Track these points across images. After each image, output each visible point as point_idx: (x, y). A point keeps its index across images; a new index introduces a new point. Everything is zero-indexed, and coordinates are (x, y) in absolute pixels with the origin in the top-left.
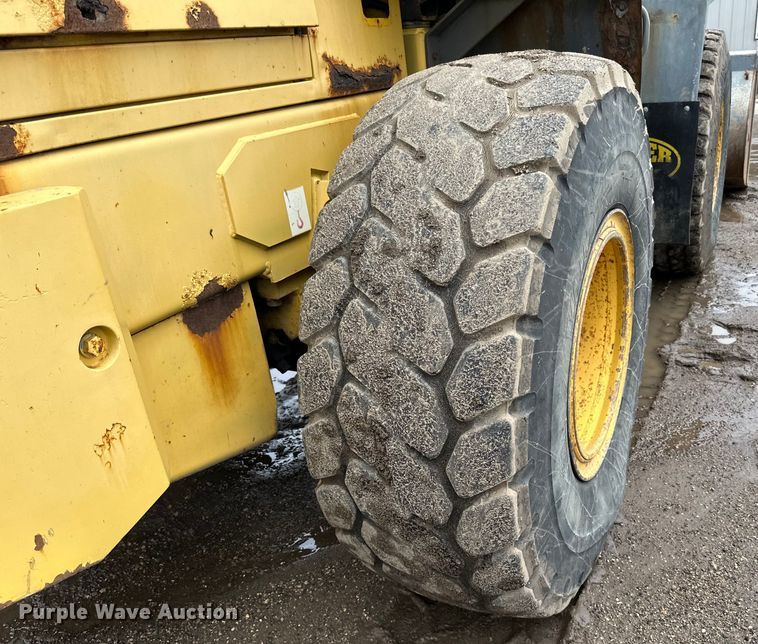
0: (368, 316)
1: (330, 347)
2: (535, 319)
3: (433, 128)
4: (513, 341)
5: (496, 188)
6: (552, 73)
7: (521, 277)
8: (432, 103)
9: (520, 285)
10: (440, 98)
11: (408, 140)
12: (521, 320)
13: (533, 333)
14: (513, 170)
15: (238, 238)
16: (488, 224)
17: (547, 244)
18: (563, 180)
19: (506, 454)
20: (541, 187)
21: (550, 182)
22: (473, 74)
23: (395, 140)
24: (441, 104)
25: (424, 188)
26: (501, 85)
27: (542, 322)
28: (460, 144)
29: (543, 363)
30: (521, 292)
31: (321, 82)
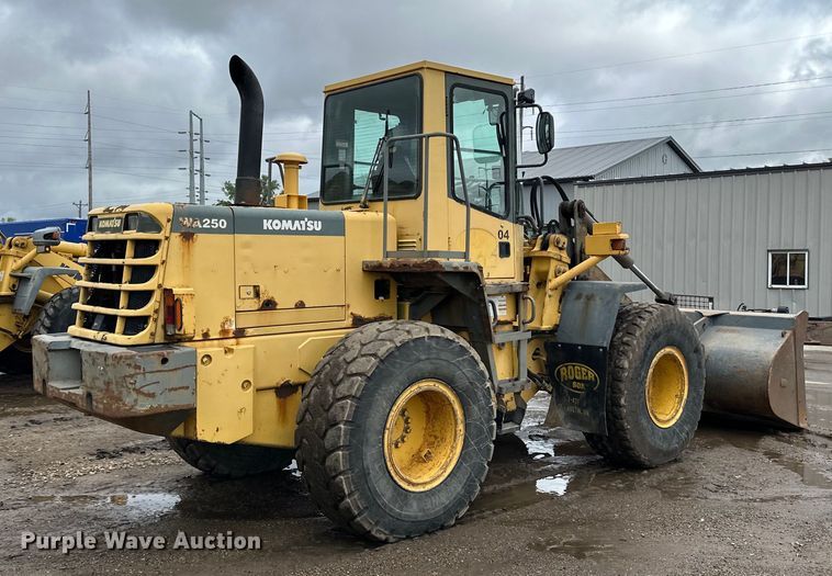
2: (358, 398)
5: (358, 359)
7: (355, 385)
8: (359, 334)
11: (345, 344)
12: (353, 397)
13: (357, 402)
14: (365, 355)
16: (352, 369)
17: (368, 378)
25: (342, 358)
26: (379, 331)
29: (361, 414)
30: (354, 389)
31: (349, 322)
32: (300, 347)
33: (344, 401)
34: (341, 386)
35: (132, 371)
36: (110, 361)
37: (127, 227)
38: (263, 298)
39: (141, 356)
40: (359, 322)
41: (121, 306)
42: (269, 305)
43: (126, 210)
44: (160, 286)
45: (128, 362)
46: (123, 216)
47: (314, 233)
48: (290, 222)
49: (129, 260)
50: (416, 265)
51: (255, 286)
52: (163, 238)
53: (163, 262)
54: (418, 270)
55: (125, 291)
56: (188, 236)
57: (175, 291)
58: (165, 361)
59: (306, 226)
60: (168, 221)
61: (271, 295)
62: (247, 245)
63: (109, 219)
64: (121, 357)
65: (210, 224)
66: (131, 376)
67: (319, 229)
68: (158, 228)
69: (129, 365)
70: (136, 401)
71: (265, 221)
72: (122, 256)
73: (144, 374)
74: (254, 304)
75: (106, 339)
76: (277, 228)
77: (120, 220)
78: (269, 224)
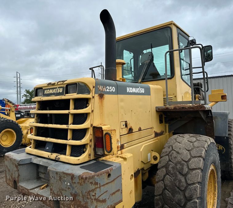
0: (170, 178)
1: (162, 183)
2: (201, 183)
3: (180, 148)
4: (197, 186)
5: (193, 160)
6: (199, 140)
7: (198, 175)
8: (179, 144)
9: (198, 176)
10: (180, 143)
11: (175, 150)
12: (199, 183)
13: (200, 185)
14: (195, 157)
15: (142, 161)
16: (192, 165)
17: (202, 170)
18: (204, 159)
19: (196, 207)
20: (201, 160)
21: (202, 160)
22: (185, 139)
23: (173, 150)
24: (180, 144)
25: (179, 158)
26: (191, 142)
28: (185, 152)
29: (202, 191)
30: (198, 178)
31: (153, 135)
32: (141, 150)
33: (195, 185)
34: (189, 176)
35: (93, 187)
36: (77, 180)
37: (67, 93)
38: (129, 127)
39: (98, 176)
40: (157, 135)
41: (68, 138)
42: (130, 131)
43: (65, 83)
44: (92, 125)
45: (91, 181)
46: (65, 86)
47: (142, 94)
48: (135, 88)
49: (72, 111)
50: (190, 107)
51: (125, 121)
52: (91, 97)
53: (93, 111)
54: (191, 110)
55: (71, 129)
56: (101, 96)
57: (104, 128)
58: (109, 175)
60: (94, 87)
61: (131, 126)
62: (122, 100)
63: (53, 89)
64: (86, 178)
65: (109, 90)
66: (93, 190)
67: (143, 92)
68: (89, 92)
69: (91, 183)
70: (96, 207)
71: (127, 88)
72: (69, 109)
73: (100, 187)
74: (125, 131)
75: (59, 159)
76: (131, 92)
77: (62, 89)
78: (129, 90)
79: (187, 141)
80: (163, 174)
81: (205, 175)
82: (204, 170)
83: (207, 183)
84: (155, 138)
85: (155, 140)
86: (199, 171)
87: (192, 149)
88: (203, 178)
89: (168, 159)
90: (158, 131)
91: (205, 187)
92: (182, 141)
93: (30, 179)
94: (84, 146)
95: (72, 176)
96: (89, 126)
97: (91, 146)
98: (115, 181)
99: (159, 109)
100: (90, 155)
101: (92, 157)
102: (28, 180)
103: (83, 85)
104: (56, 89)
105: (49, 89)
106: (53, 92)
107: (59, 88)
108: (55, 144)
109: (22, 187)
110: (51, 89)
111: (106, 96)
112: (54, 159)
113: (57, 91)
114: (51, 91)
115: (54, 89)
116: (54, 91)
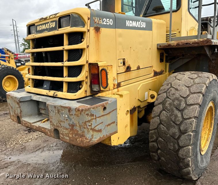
0: (166, 114)
1: (158, 119)
2: (197, 118)
3: (179, 85)
4: (194, 120)
5: (191, 96)
6: (201, 77)
7: (196, 110)
8: (178, 81)
9: (195, 111)
10: (180, 80)
11: (174, 87)
12: (195, 117)
13: (197, 120)
14: (194, 93)
15: (139, 100)
16: (190, 101)
17: (200, 106)
18: (203, 95)
19: (190, 140)
20: (200, 96)
21: (201, 96)
22: (186, 76)
23: (171, 87)
24: (180, 81)
25: (178, 95)
26: (191, 79)
27: (198, 118)
28: (184, 88)
29: (198, 125)
30: (196, 113)
31: (153, 74)
32: (138, 89)
33: (191, 120)
34: (186, 111)
35: (89, 118)
37: (60, 27)
38: (127, 65)
39: (94, 108)
40: (156, 74)
41: (64, 76)
42: (128, 69)
43: (57, 15)
44: (87, 62)
45: (87, 112)
46: (57, 19)
48: (135, 22)
49: (66, 46)
50: (195, 43)
51: (123, 59)
52: (86, 31)
53: (88, 47)
54: (196, 45)
55: (66, 67)
56: (97, 30)
57: (100, 64)
58: (105, 108)
59: (141, 25)
60: (89, 19)
61: (129, 64)
62: (120, 35)
63: (45, 24)
64: (82, 110)
65: (106, 22)
66: (89, 121)
67: (144, 27)
68: (83, 25)
69: (88, 114)
70: (92, 136)
71: (127, 21)
72: (63, 45)
73: (96, 118)
74: (123, 69)
75: (57, 95)
76: (131, 26)
77: (55, 22)
78: (128, 23)
79: (187, 78)
80: (159, 110)
81: (203, 111)
82: (202, 106)
83: (204, 118)
84: (154, 78)
85: (154, 79)
86: (197, 106)
87: (192, 85)
88: (201, 113)
89: (166, 96)
90: (158, 70)
91: (201, 121)
92: (181, 79)
93: (31, 115)
94: (80, 83)
95: (70, 109)
96: (85, 63)
97: (87, 83)
98: (111, 114)
99: (160, 46)
100: (86, 91)
101: (88, 94)
102: (30, 116)
103: (77, 16)
104: (49, 24)
105: (42, 25)
106: (46, 28)
107: (51, 22)
108: (52, 82)
109: (25, 121)
110: (43, 24)
111: (103, 30)
112: (52, 95)
113: (50, 26)
114: (44, 27)
115: (47, 24)
116: (47, 26)
